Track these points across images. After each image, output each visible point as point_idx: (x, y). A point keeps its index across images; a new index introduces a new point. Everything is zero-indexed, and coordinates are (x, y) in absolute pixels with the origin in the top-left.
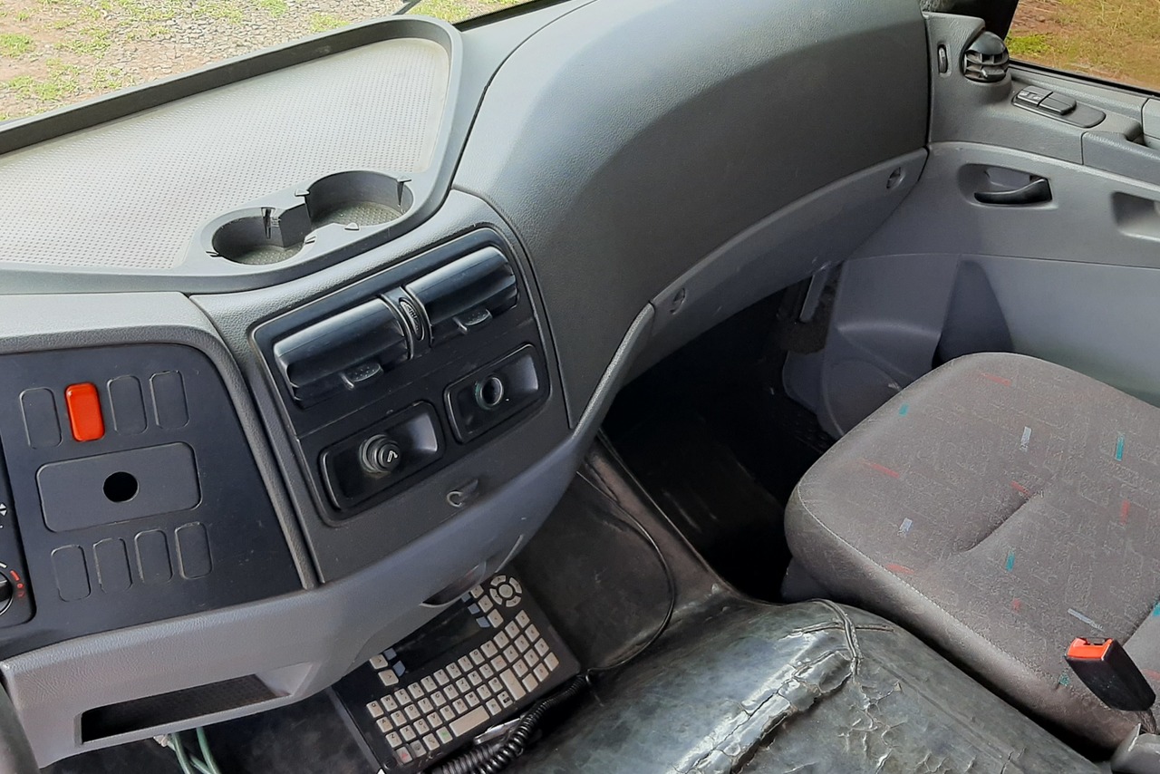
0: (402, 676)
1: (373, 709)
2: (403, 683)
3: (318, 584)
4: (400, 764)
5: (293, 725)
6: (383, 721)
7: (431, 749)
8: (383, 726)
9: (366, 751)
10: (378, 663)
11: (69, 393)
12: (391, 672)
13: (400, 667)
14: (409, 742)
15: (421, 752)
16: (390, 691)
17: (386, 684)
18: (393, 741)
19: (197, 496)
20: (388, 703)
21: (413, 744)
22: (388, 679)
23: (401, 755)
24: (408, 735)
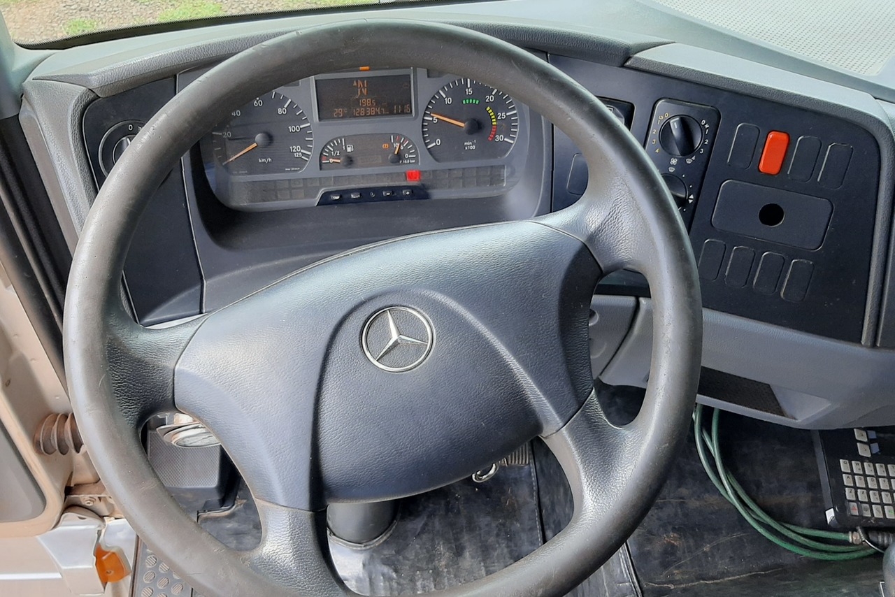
0: (875, 454)
1: (844, 465)
2: (874, 459)
3: (874, 345)
4: (848, 514)
5: (778, 447)
6: (848, 477)
7: (875, 516)
8: (847, 480)
9: (827, 492)
10: (859, 435)
11: (771, 136)
12: (867, 447)
13: (876, 447)
14: (862, 502)
15: (868, 514)
16: (862, 459)
17: (860, 453)
18: (849, 495)
19: (820, 243)
20: (856, 467)
21: (864, 505)
22: (863, 451)
23: (851, 507)
24: (862, 496)
